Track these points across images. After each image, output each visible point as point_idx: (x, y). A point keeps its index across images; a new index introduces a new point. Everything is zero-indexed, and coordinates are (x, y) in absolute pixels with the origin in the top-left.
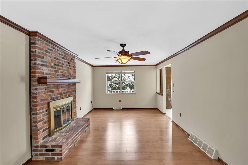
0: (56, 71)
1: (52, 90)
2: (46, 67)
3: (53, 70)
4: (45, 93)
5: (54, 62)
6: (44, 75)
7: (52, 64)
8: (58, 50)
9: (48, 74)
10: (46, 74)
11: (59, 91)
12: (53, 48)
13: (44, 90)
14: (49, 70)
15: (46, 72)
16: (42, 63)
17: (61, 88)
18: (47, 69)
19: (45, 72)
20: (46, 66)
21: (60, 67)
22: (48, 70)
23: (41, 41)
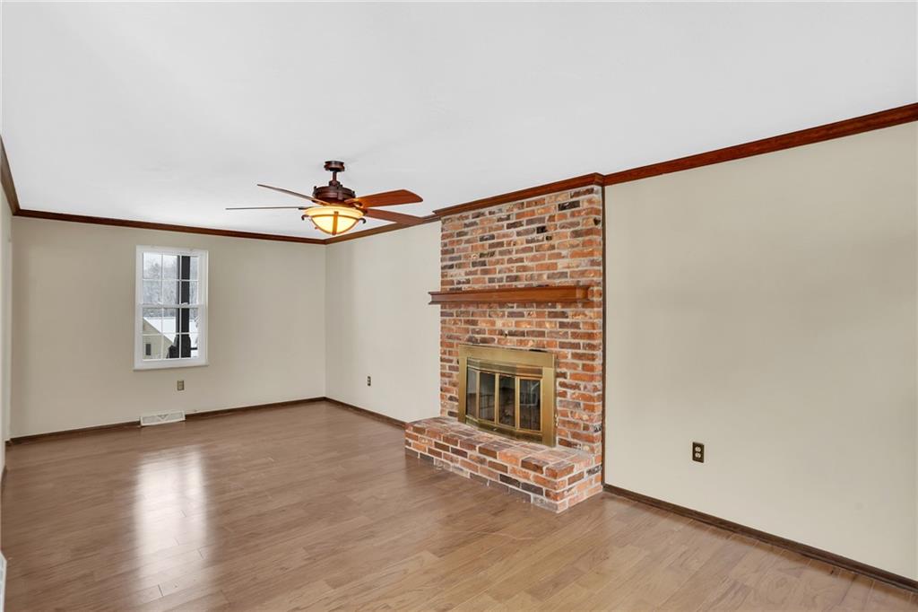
0: (485, 272)
1: (473, 318)
2: (459, 268)
3: (477, 270)
4: (455, 323)
5: (481, 251)
6: (456, 286)
7: (475, 257)
8: (494, 213)
9: (464, 283)
10: (459, 283)
11: (493, 323)
12: (478, 216)
13: (455, 317)
14: (467, 274)
15: (459, 278)
16: (450, 263)
17: (503, 316)
18: (462, 271)
19: (455, 279)
20: (459, 266)
21: (501, 257)
22: (463, 274)
23: (448, 219)
